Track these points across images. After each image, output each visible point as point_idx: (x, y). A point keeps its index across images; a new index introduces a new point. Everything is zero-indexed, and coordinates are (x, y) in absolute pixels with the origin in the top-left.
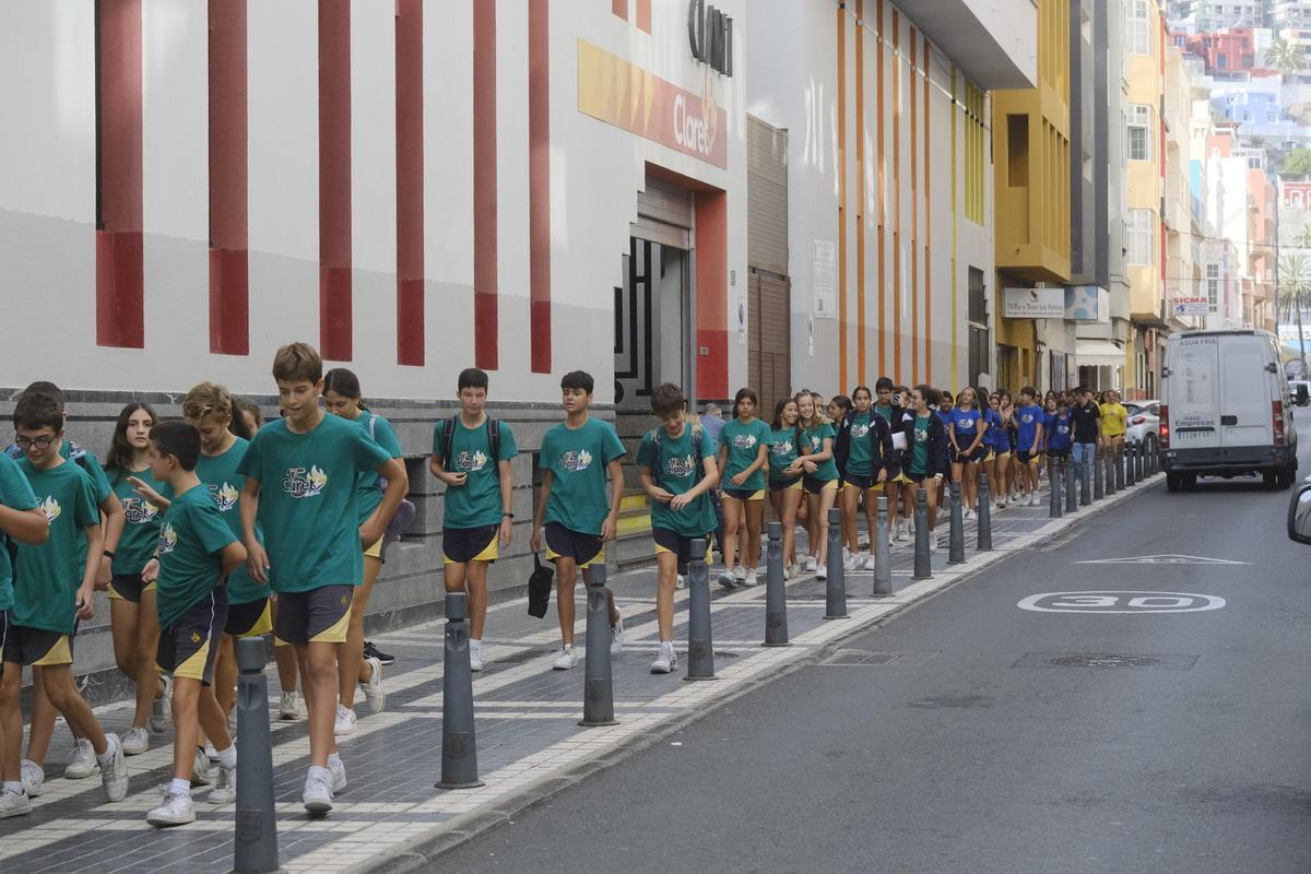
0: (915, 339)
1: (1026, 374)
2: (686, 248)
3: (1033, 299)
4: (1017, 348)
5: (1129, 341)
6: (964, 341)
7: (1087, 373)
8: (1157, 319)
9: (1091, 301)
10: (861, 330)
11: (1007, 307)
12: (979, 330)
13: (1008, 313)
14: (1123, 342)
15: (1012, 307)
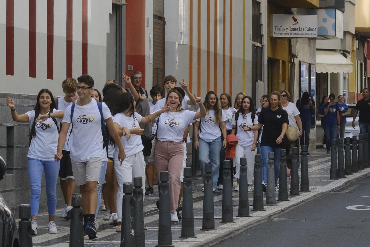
0: (224, 56)
1: (284, 81)
4: (278, 60)
5: (353, 51)
6: (249, 57)
7: (322, 78)
9: (331, 21)
10: (199, 50)
11: (274, 28)
12: (257, 47)
13: (275, 33)
14: (349, 52)
15: (278, 29)
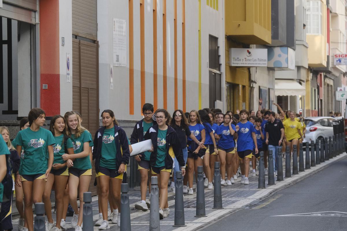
0: (176, 79)
1: (244, 101)
2: (33, 22)
3: (248, 54)
4: (238, 85)
5: (307, 81)
6: (206, 80)
8: (324, 67)
9: (284, 56)
10: (143, 73)
11: (232, 60)
12: (215, 73)
13: (233, 63)
14: (304, 81)
15: (236, 60)
